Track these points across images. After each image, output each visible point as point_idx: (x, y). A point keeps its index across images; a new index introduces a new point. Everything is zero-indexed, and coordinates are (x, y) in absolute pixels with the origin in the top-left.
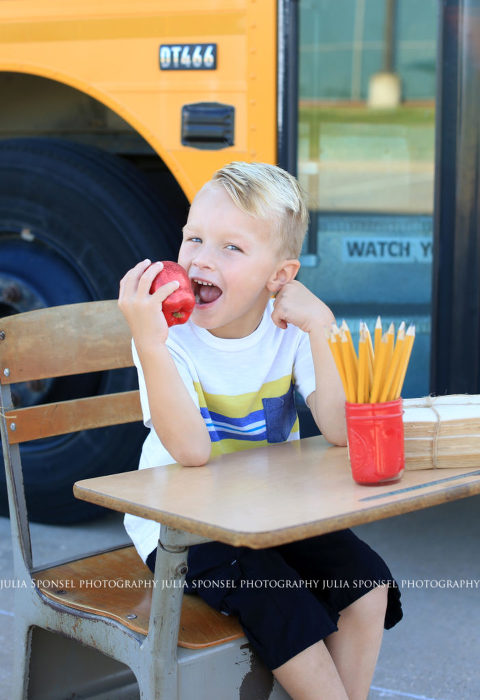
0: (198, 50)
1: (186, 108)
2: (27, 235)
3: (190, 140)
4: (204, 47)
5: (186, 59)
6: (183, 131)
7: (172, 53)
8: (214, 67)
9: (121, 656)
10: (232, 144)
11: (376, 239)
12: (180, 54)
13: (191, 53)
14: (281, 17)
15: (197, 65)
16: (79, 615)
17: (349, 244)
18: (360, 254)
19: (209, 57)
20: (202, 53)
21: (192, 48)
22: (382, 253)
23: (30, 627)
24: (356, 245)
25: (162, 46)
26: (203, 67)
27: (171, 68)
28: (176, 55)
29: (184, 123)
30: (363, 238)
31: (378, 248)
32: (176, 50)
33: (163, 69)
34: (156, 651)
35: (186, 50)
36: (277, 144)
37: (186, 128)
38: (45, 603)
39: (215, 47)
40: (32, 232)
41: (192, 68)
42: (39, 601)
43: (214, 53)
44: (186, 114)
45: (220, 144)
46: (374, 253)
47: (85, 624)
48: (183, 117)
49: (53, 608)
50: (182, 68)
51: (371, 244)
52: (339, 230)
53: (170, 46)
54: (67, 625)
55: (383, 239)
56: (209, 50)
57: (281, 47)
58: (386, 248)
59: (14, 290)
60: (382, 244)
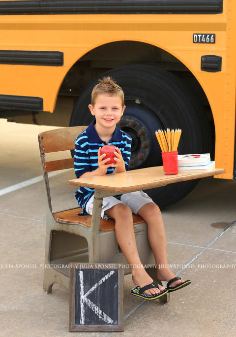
0: (208, 36)
1: (203, 57)
2: (138, 102)
3: (204, 68)
4: (210, 35)
5: (203, 39)
6: (202, 65)
7: (198, 37)
8: (214, 42)
9: (82, 234)
10: (220, 70)
12: (201, 37)
15: (208, 41)
16: (68, 224)
19: (212, 38)
20: (210, 37)
21: (206, 35)
23: (52, 231)
25: (195, 34)
26: (210, 42)
27: (198, 42)
29: (202, 62)
32: (200, 36)
33: (194, 43)
34: (93, 231)
35: (204, 36)
38: (57, 222)
39: (214, 35)
40: (140, 101)
41: (206, 42)
42: (55, 222)
44: (203, 59)
45: (216, 70)
47: (71, 226)
49: (59, 223)
50: (202, 42)
53: (197, 34)
54: (64, 228)
56: (213, 36)
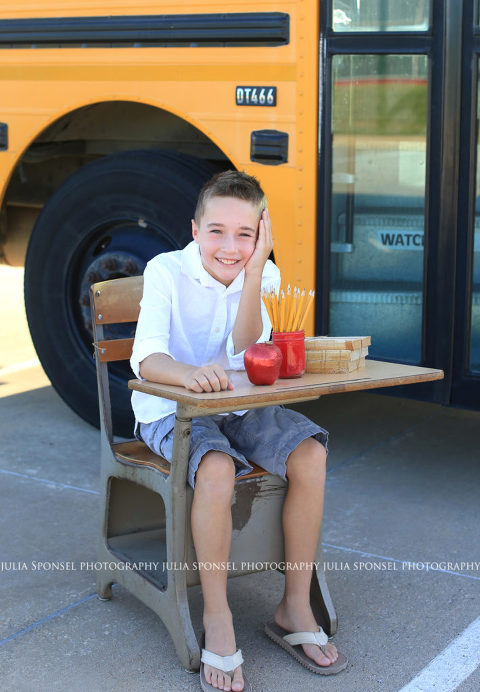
0: (263, 91)
1: (254, 133)
2: (142, 223)
3: (257, 157)
4: (267, 89)
5: (254, 97)
6: (251, 150)
7: (245, 93)
8: (274, 104)
10: (286, 162)
11: (404, 232)
12: (251, 93)
13: (258, 94)
14: (321, 69)
15: (262, 102)
16: (135, 466)
17: (382, 236)
18: (391, 243)
19: (270, 96)
20: (266, 94)
21: (259, 89)
22: (408, 244)
23: (110, 478)
24: (388, 236)
25: (238, 87)
26: (266, 104)
27: (244, 103)
28: (247, 94)
29: (253, 144)
30: (393, 231)
31: (405, 239)
32: (248, 91)
33: (238, 104)
35: (255, 91)
36: (317, 161)
37: (254, 148)
38: (118, 461)
39: (275, 89)
40: (145, 222)
41: (258, 104)
42: (114, 460)
43: (274, 94)
44: (254, 138)
45: (277, 161)
46: (402, 243)
47: (138, 471)
48: (252, 140)
49: (123, 464)
50: (252, 104)
51: (400, 236)
52: (375, 225)
53: (243, 88)
54: (128, 474)
55: (408, 233)
56: (271, 91)
57: (321, 92)
58: (411, 238)
59: (131, 264)
60: (408, 236)
